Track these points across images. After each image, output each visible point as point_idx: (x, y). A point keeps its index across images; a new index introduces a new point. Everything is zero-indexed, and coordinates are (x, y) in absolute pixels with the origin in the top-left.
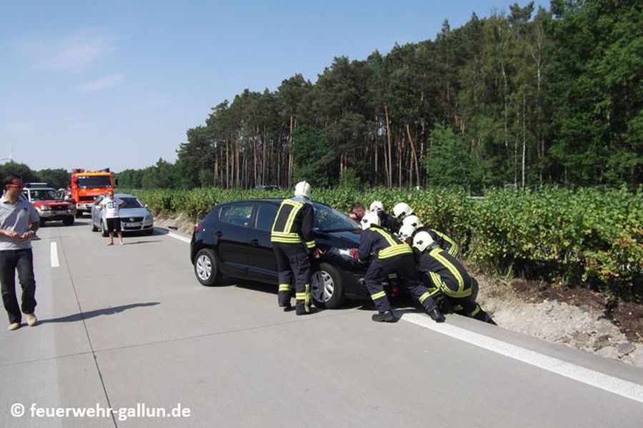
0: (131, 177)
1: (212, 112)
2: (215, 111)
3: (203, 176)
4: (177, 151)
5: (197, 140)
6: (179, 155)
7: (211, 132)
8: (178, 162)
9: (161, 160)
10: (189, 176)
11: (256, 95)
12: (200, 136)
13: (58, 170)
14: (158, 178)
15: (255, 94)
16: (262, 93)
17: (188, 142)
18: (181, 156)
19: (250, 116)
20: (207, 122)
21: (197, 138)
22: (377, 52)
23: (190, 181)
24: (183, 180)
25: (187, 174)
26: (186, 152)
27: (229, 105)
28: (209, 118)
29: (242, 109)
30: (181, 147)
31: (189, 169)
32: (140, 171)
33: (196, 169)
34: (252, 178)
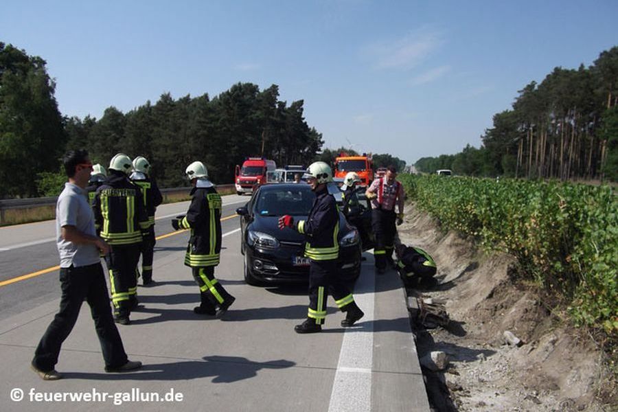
0: (443, 161)
1: (518, 95)
2: (522, 94)
3: (506, 162)
4: (482, 137)
5: (503, 124)
6: (484, 140)
7: (516, 116)
8: (482, 147)
9: (468, 145)
10: (492, 162)
11: (567, 73)
12: (504, 120)
13: (384, 155)
14: (465, 163)
15: (567, 71)
16: (577, 69)
17: (494, 127)
18: (486, 141)
19: (558, 97)
20: (513, 106)
21: (501, 122)
23: (493, 167)
24: (485, 166)
25: (491, 160)
26: (491, 137)
27: (536, 88)
28: (516, 101)
29: (548, 89)
30: (486, 133)
31: (493, 154)
32: (452, 156)
33: (501, 155)
34: (556, 163)
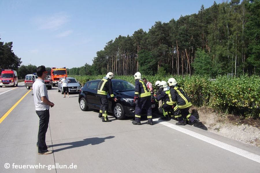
0: (75, 71)
1: (106, 45)
2: (108, 44)
3: (103, 70)
4: (93, 60)
5: (101, 56)
6: (93, 62)
7: (106, 53)
8: (93, 65)
9: (86, 64)
10: (98, 70)
11: (124, 38)
12: (101, 54)
13: (48, 68)
14: (85, 71)
15: (123, 37)
16: (127, 37)
17: (97, 57)
18: (94, 62)
19: (121, 46)
20: (104, 49)
21: (100, 55)
22: (173, 19)
23: (98, 72)
24: (95, 72)
25: (97, 69)
26: (96, 60)
27: (113, 42)
28: (105, 47)
29: (118, 43)
30: (94, 59)
31: (97, 67)
32: (79, 68)
33: (100, 67)
34: (122, 71)
